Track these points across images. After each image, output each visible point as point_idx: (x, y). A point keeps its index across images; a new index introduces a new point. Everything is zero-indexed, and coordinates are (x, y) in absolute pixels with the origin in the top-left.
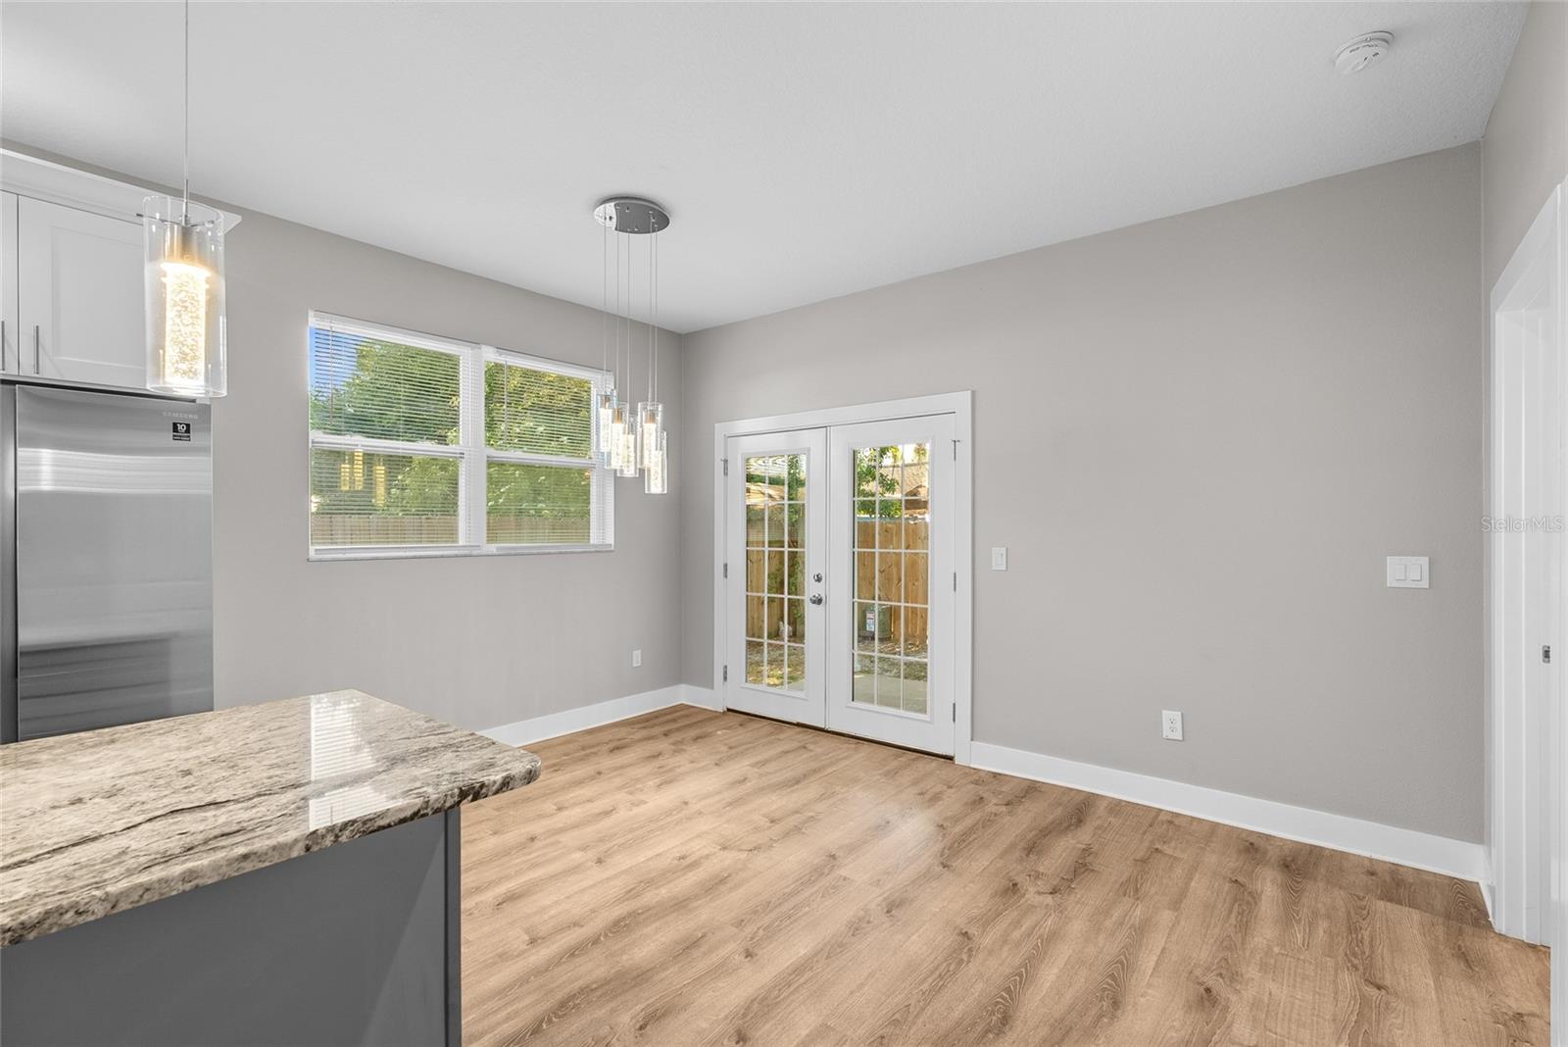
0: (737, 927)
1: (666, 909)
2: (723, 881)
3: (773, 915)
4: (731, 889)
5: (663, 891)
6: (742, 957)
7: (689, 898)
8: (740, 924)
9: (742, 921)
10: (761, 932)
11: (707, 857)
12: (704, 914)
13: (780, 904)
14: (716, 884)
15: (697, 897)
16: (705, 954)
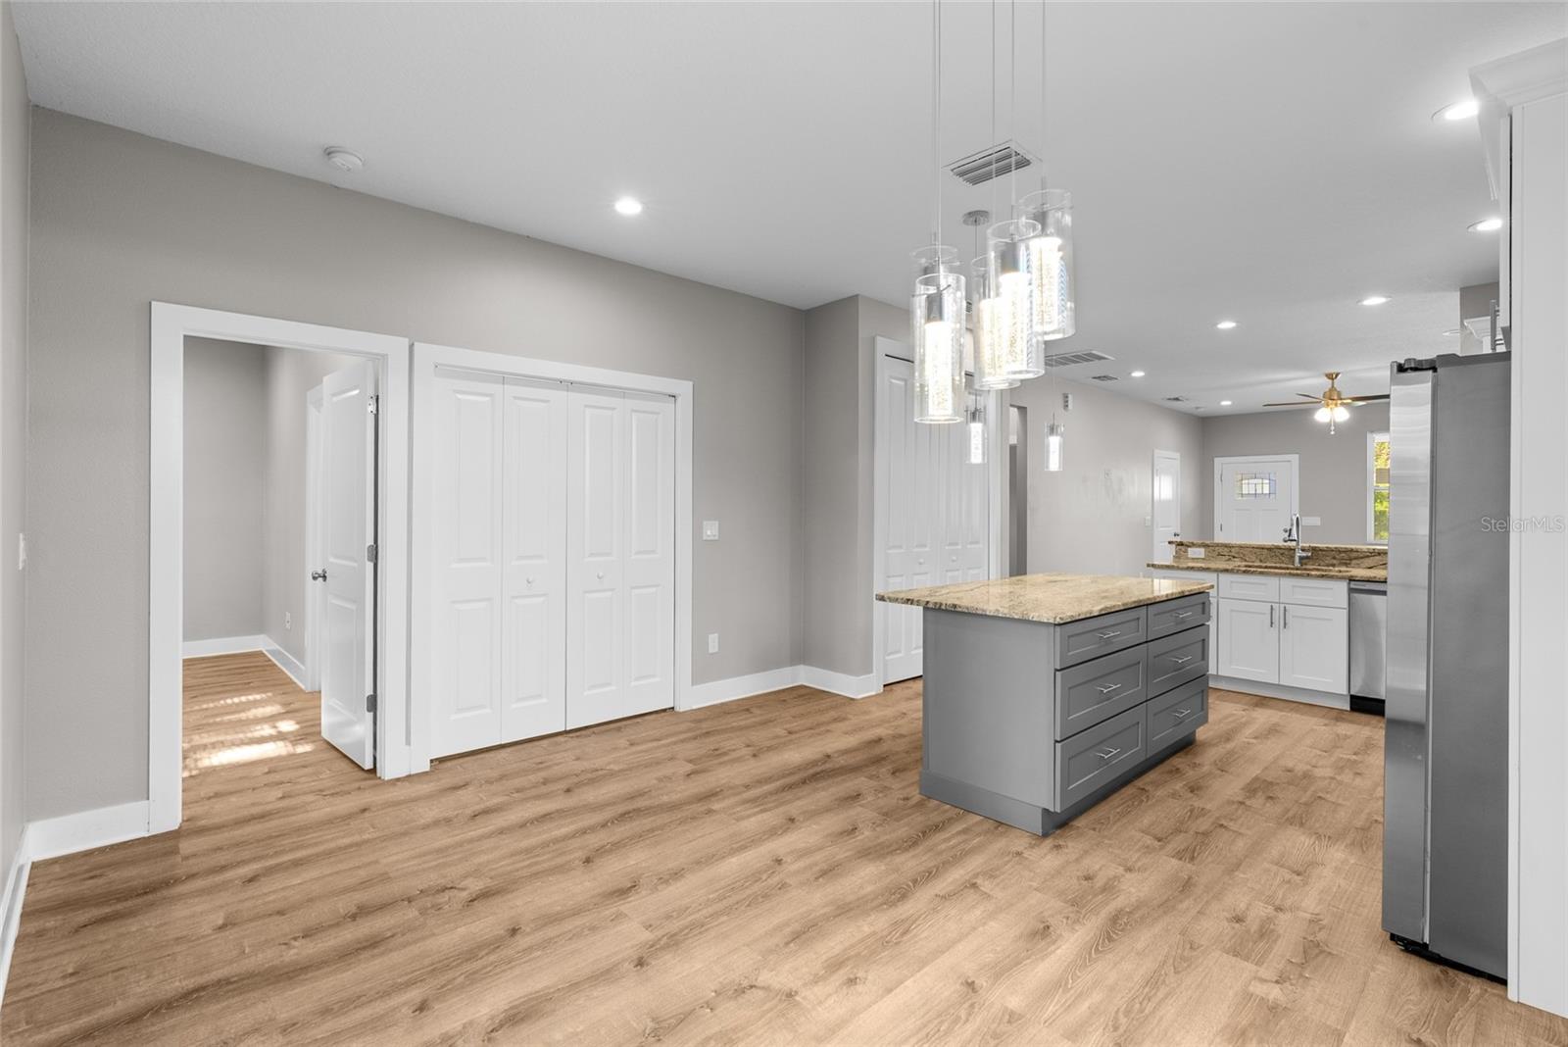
0: (785, 883)
1: (858, 907)
2: (796, 936)
3: (748, 892)
4: (787, 924)
5: (867, 929)
6: (784, 859)
7: (835, 917)
8: (783, 886)
9: (780, 889)
10: (764, 877)
11: (817, 980)
12: (817, 899)
13: (737, 903)
14: (804, 933)
15: (827, 918)
16: (816, 865)
